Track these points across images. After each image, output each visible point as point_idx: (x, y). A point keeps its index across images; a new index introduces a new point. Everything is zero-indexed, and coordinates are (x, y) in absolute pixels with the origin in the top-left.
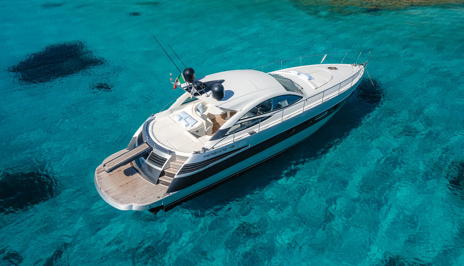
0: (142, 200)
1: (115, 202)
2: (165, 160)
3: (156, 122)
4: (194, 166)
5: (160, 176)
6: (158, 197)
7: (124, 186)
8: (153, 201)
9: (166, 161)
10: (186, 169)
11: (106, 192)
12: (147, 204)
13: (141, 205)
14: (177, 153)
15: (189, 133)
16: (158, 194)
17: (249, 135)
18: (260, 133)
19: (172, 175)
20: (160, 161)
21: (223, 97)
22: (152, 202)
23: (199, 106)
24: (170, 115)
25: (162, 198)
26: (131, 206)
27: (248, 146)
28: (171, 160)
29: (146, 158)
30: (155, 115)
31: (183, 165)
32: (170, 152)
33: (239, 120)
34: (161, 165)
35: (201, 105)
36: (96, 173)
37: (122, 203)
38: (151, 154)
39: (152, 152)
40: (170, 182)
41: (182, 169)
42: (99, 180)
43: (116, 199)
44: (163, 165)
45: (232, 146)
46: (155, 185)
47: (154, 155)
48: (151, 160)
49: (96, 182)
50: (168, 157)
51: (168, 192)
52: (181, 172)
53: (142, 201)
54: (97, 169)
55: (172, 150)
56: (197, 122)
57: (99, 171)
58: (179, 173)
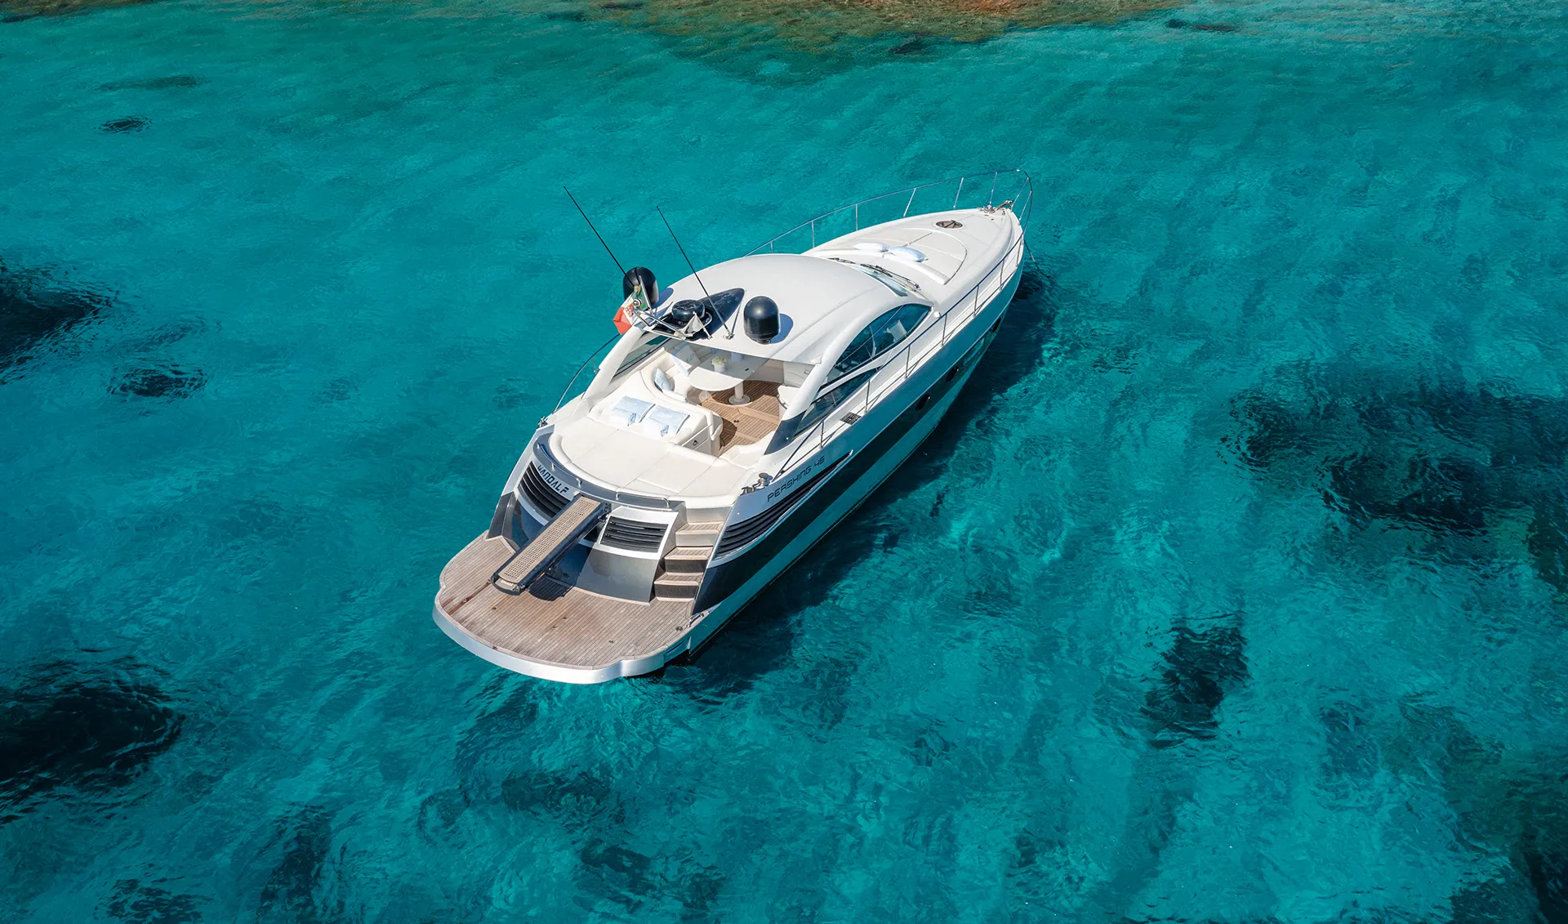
2: (660, 529)
3: (563, 436)
4: (747, 529)
5: (657, 576)
6: (677, 629)
7: (559, 625)
8: (668, 641)
9: (664, 531)
10: (733, 536)
11: (514, 651)
12: (659, 650)
13: (645, 657)
14: (690, 504)
16: (672, 623)
17: (848, 426)
18: (872, 415)
19: (698, 565)
20: (645, 536)
21: (776, 333)
22: (670, 644)
25: (688, 630)
26: (618, 667)
27: (848, 454)
28: (679, 525)
29: (594, 539)
31: (721, 532)
32: (674, 505)
33: (822, 388)
34: (652, 545)
36: (440, 614)
37: (588, 664)
38: (610, 525)
39: (608, 516)
40: (697, 584)
41: (723, 539)
42: (469, 628)
43: (562, 660)
44: (658, 544)
45: (819, 458)
46: (648, 604)
47: (618, 523)
48: (608, 539)
50: (666, 518)
51: (698, 609)
52: (722, 549)
53: (639, 649)
54: (437, 602)
55: (676, 499)
57: (449, 608)
58: (718, 553)
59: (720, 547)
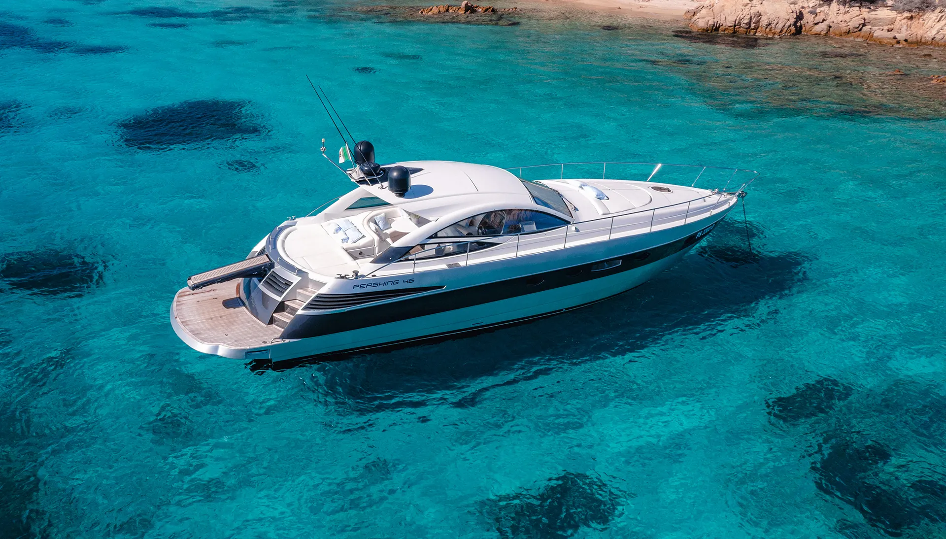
0: (236, 341)
1: (193, 338)
2: (288, 284)
3: (296, 229)
4: (334, 300)
5: (276, 311)
6: (263, 342)
7: (214, 319)
8: (252, 345)
9: (290, 286)
10: (320, 301)
11: (182, 322)
12: (243, 347)
13: (233, 348)
14: (312, 276)
15: (346, 253)
16: (265, 338)
17: (447, 267)
18: (468, 268)
19: (294, 310)
20: (280, 285)
21: (406, 190)
23: (378, 216)
24: (324, 224)
25: (268, 345)
26: (216, 348)
27: (442, 287)
28: (300, 285)
29: (260, 281)
30: (296, 220)
31: (314, 296)
32: (300, 272)
34: (280, 293)
35: (383, 215)
36: (176, 297)
37: (203, 340)
38: (271, 275)
39: (272, 270)
40: (288, 321)
41: (313, 300)
42: (177, 305)
43: (196, 334)
44: (283, 293)
45: (410, 279)
46: (265, 326)
47: (274, 275)
48: (268, 284)
49: (172, 308)
50: (295, 279)
51: (282, 337)
52: (310, 306)
53: (235, 343)
54: (180, 291)
55: (303, 270)
56: (364, 236)
57: (180, 295)
58: (305, 308)
59: (309, 304)
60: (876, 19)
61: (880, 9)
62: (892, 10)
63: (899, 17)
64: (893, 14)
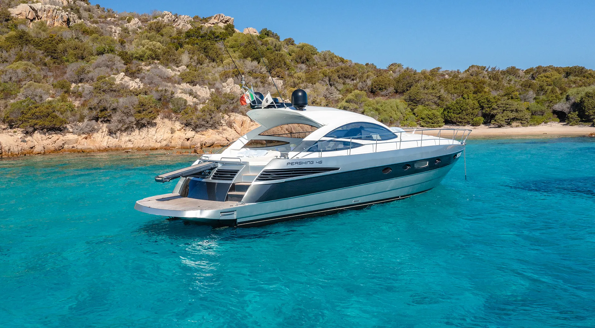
0: (209, 208)
4: (274, 173)
5: (230, 191)
6: (230, 206)
9: (237, 172)
10: (266, 174)
12: (218, 209)
14: (251, 163)
25: (235, 206)
27: (338, 169)
28: (244, 171)
31: (260, 172)
39: (216, 169)
41: (261, 175)
44: (233, 178)
46: (223, 202)
47: (220, 171)
50: (240, 168)
52: (260, 178)
58: (257, 179)
60: (69, 140)
61: (67, 134)
62: (74, 134)
63: (80, 138)
64: (76, 137)
